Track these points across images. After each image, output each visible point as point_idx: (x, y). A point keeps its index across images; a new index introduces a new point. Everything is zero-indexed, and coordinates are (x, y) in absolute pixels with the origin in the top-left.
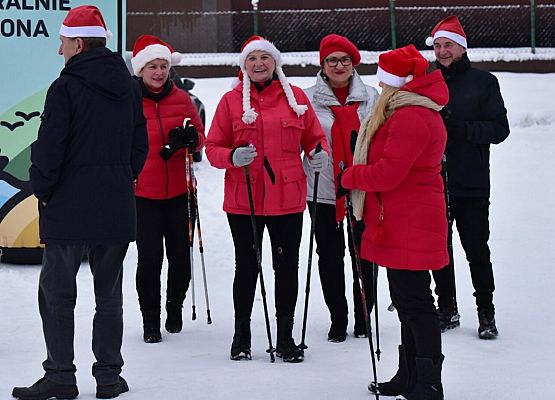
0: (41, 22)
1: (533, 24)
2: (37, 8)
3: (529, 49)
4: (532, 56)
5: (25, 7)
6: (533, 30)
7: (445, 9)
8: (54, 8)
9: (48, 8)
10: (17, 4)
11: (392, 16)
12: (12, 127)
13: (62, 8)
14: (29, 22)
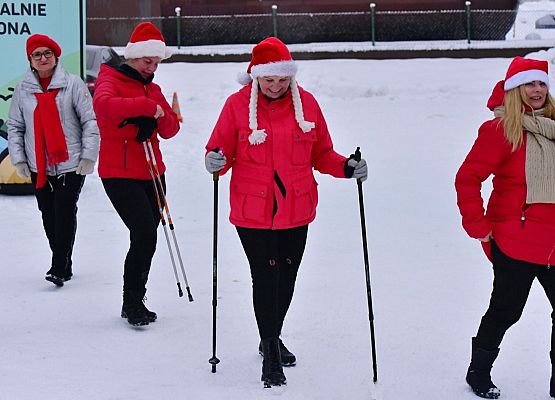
0: (25, 24)
1: (373, 25)
2: (22, 14)
3: (371, 43)
4: (372, 48)
5: (14, 14)
6: (373, 29)
7: (311, 15)
8: (35, 14)
9: (30, 14)
10: (8, 12)
11: (275, 20)
12: (6, 99)
13: (40, 14)
14: (16, 24)
